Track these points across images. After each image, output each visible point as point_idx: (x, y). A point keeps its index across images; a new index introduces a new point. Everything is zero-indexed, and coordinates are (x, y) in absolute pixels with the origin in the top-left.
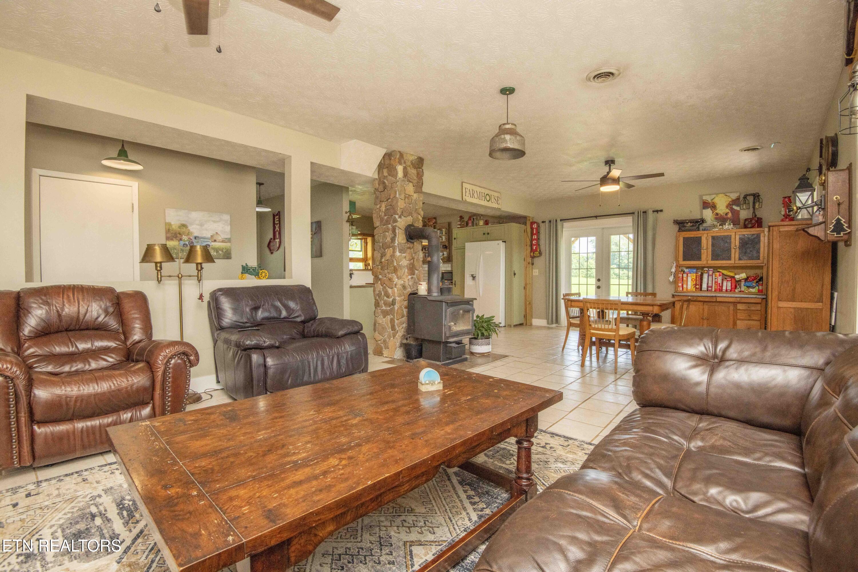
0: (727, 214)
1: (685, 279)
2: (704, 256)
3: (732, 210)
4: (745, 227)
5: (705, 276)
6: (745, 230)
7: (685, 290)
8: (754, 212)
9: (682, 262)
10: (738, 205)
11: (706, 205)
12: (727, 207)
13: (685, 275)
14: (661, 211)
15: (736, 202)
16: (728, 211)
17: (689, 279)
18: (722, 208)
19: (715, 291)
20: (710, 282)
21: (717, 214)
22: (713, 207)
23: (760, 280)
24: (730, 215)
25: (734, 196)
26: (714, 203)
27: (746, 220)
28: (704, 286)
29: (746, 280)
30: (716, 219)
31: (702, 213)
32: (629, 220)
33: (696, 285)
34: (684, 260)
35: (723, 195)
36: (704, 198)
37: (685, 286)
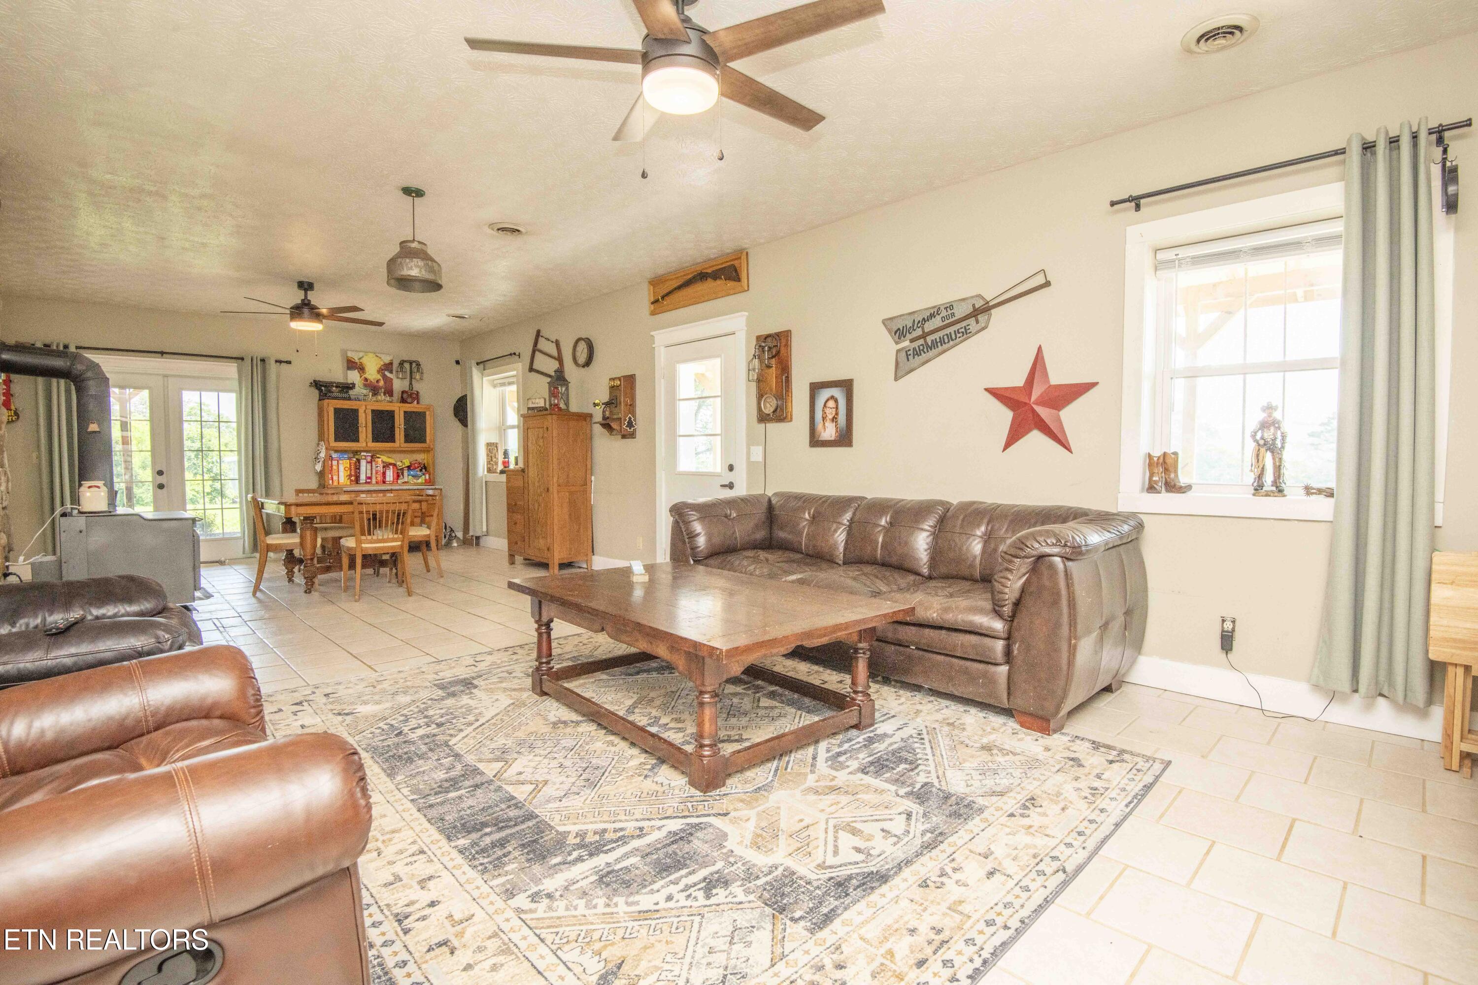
0: (378, 381)
1: (335, 467)
2: (362, 436)
3: (384, 376)
4: (403, 401)
5: (363, 463)
6: (402, 404)
7: (336, 483)
8: (411, 384)
9: (333, 444)
10: (391, 372)
11: (351, 365)
12: (378, 372)
13: (335, 463)
14: (289, 362)
15: (388, 367)
16: (379, 377)
17: (341, 468)
18: (372, 373)
19: (377, 483)
20: (369, 472)
21: (366, 380)
22: (361, 369)
23: (424, 468)
24: (382, 383)
25: (387, 359)
26: (361, 364)
27: (403, 392)
28: (363, 477)
29: (409, 468)
30: (365, 385)
31: (346, 377)
32: (231, 369)
33: (350, 476)
34: (336, 440)
35: (371, 355)
36: (350, 354)
37: (335, 478)
